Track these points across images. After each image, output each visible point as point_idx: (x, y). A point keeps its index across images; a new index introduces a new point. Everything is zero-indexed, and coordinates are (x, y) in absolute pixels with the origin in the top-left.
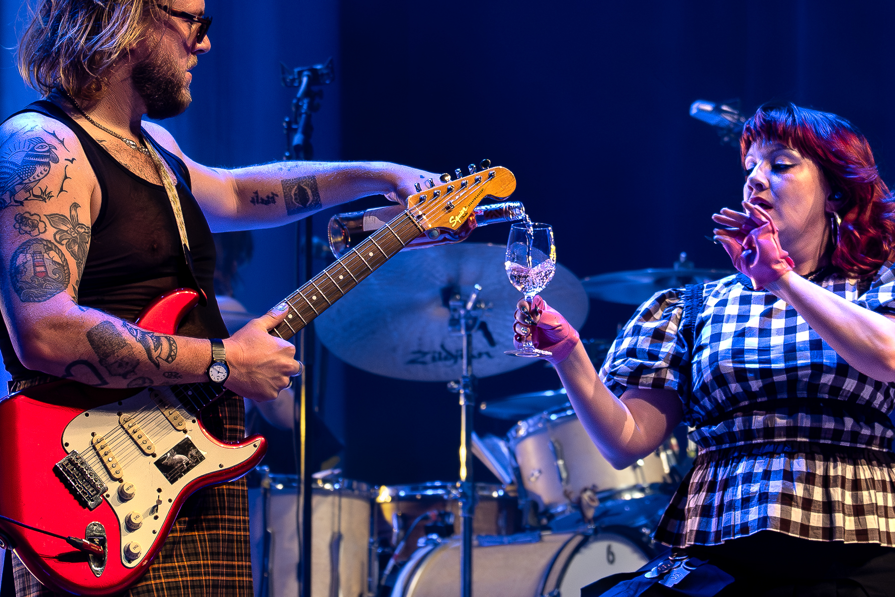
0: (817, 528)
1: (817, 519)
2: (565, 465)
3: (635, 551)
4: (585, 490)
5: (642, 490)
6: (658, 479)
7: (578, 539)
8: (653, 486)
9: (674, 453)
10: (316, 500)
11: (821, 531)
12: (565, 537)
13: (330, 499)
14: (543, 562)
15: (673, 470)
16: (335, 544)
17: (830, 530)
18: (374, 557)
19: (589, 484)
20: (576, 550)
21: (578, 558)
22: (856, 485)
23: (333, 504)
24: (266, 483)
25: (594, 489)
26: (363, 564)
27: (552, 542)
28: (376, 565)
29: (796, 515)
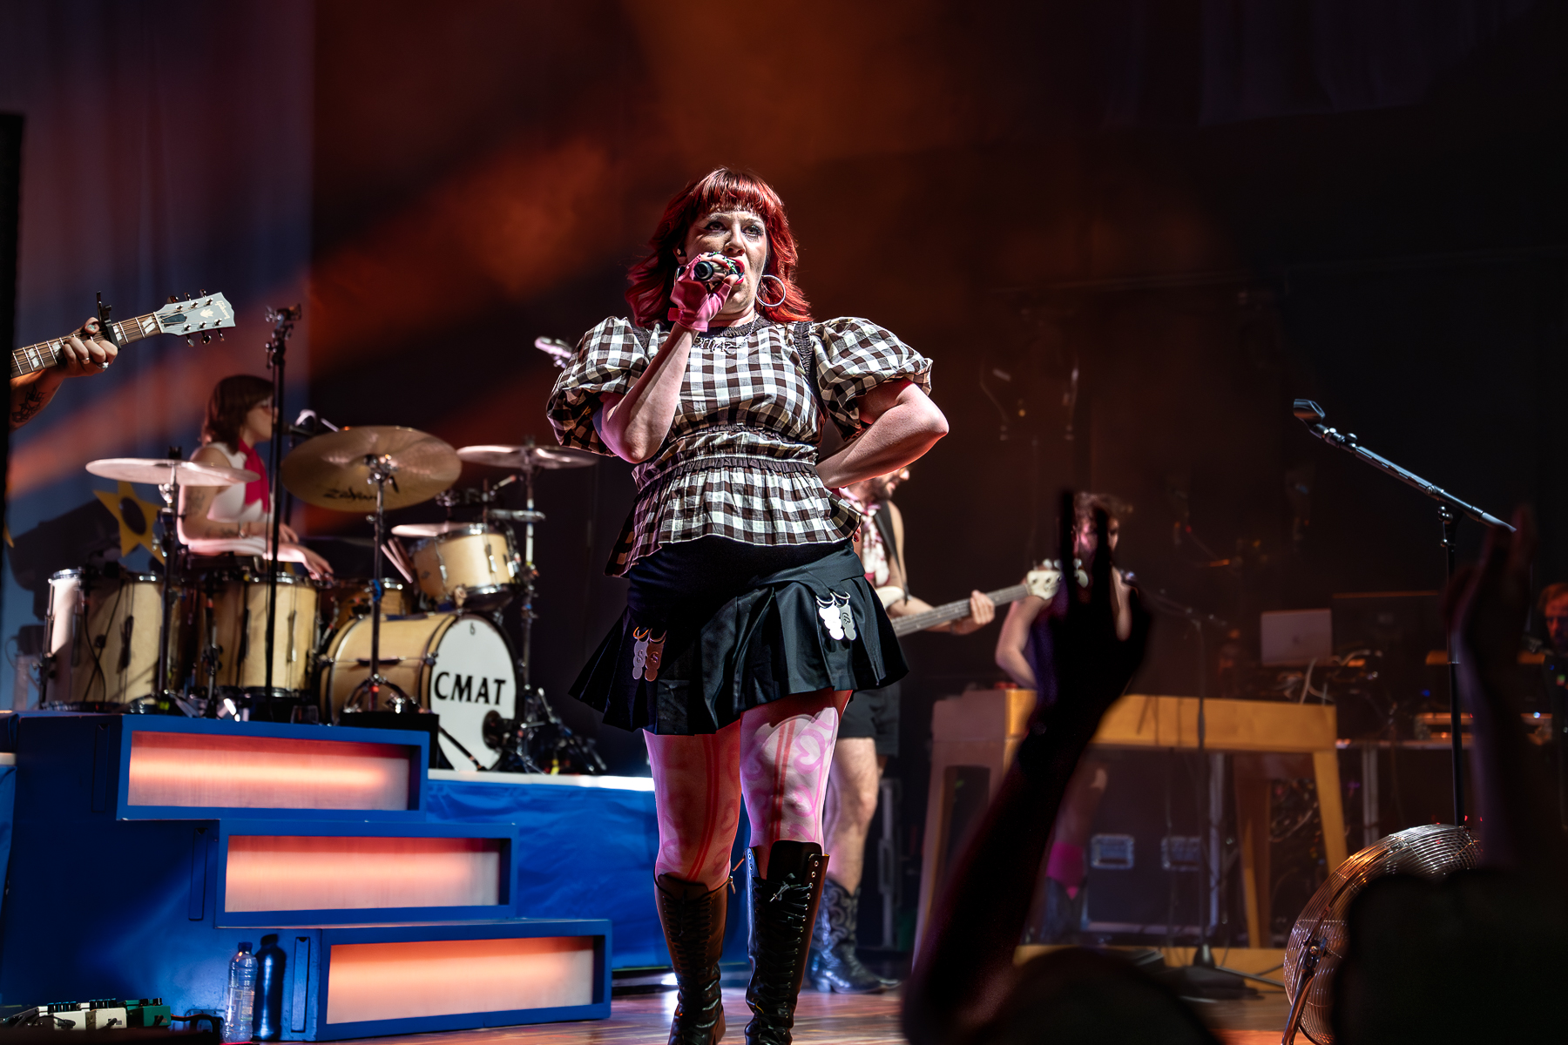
0: (761, 534)
1: (759, 526)
2: (446, 571)
3: (490, 626)
4: (457, 587)
5: (495, 587)
6: (506, 580)
7: (452, 618)
8: (502, 585)
9: (517, 564)
10: (279, 588)
11: (764, 537)
12: (442, 617)
13: (289, 588)
14: (428, 634)
15: (516, 575)
16: (291, 619)
17: (772, 536)
18: (317, 626)
19: (460, 583)
20: (451, 626)
21: (451, 631)
22: (796, 496)
23: (291, 591)
24: (247, 577)
25: (463, 586)
26: (310, 632)
27: (434, 620)
28: (318, 632)
29: (738, 523)
